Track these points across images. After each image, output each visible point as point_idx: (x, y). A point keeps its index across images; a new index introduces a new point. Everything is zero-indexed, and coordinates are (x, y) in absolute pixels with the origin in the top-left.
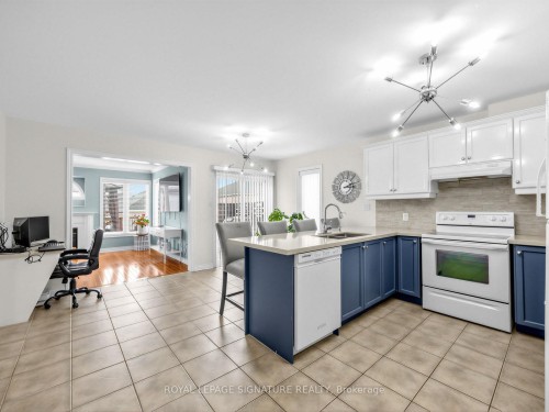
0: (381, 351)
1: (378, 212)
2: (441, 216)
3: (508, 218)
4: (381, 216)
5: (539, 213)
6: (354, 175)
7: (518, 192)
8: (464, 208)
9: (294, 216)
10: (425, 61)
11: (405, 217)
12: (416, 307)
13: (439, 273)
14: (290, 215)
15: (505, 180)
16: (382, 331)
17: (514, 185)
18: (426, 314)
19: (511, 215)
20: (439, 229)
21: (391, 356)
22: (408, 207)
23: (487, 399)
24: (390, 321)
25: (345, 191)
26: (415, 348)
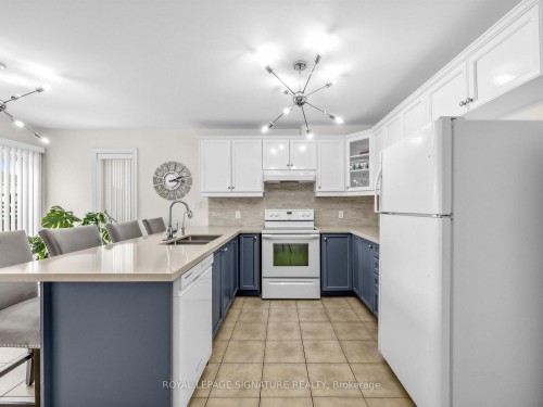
0: (258, 359)
1: (210, 210)
2: (269, 213)
3: (309, 213)
4: (214, 214)
5: (376, 210)
6: (184, 168)
7: (319, 195)
8: (284, 207)
9: (90, 217)
10: (298, 67)
11: (238, 215)
12: (256, 299)
13: (275, 264)
14: (82, 217)
15: (310, 185)
16: (245, 337)
17: (317, 189)
18: (267, 304)
19: (312, 211)
20: (268, 225)
21: (268, 360)
22: (240, 206)
23: (342, 358)
24: (246, 323)
25: (170, 185)
26: (280, 341)
